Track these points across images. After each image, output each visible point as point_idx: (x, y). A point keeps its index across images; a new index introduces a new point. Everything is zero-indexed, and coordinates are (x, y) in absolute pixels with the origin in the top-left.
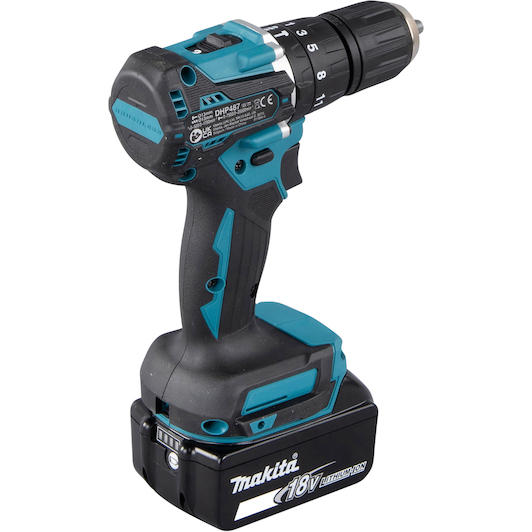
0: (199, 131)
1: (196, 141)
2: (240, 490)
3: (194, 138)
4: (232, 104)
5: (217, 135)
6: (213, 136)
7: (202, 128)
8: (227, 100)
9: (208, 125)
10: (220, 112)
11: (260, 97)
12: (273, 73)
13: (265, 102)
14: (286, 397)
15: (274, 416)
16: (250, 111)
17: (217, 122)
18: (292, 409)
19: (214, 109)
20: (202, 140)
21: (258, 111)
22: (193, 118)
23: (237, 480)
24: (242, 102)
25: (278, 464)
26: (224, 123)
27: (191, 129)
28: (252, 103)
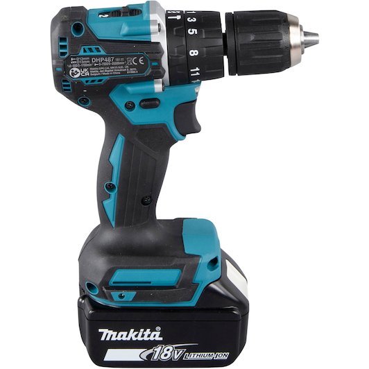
0: (78, 71)
1: (75, 76)
2: (108, 339)
3: (73, 74)
4: (107, 56)
5: (94, 76)
6: (90, 76)
7: (81, 68)
8: (103, 53)
9: (86, 68)
10: (96, 60)
11: (133, 56)
12: (149, 42)
13: (137, 61)
14: (150, 283)
15: (134, 293)
16: (124, 65)
17: (93, 66)
18: (151, 293)
19: (91, 57)
20: (80, 77)
21: (131, 67)
22: (72, 59)
23: (105, 331)
24: (116, 57)
25: (142, 330)
26: (100, 68)
27: (70, 66)
28: (125, 60)
